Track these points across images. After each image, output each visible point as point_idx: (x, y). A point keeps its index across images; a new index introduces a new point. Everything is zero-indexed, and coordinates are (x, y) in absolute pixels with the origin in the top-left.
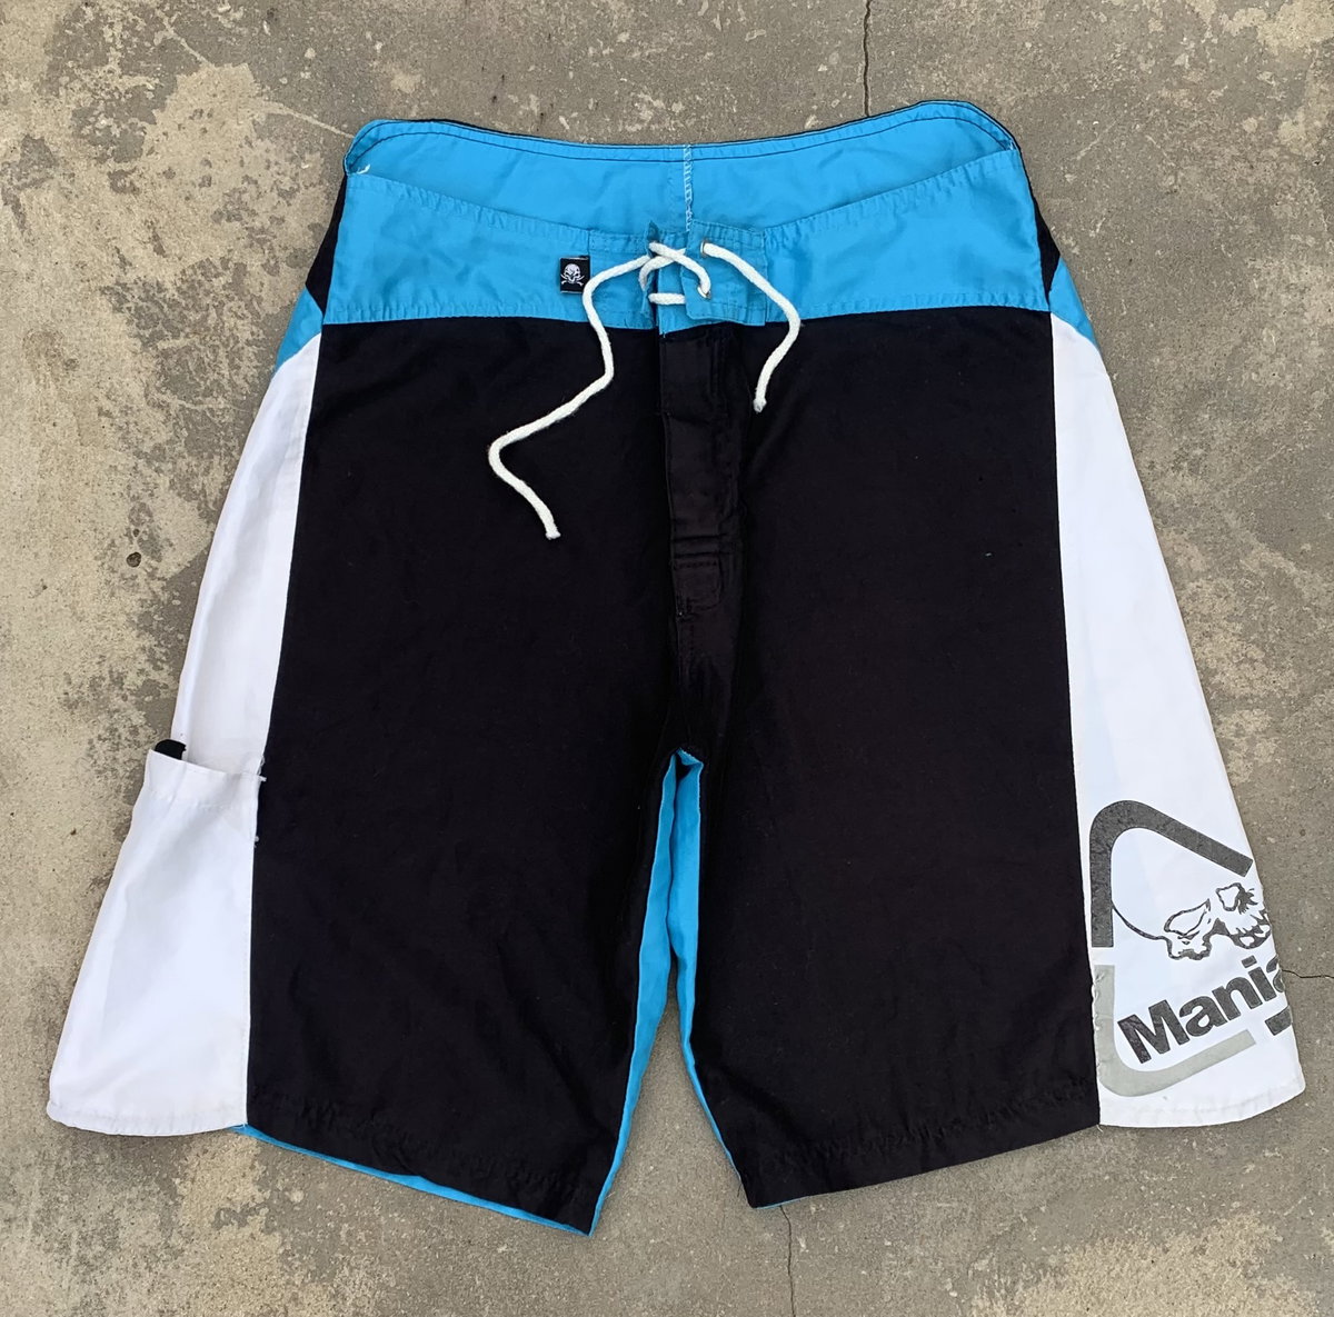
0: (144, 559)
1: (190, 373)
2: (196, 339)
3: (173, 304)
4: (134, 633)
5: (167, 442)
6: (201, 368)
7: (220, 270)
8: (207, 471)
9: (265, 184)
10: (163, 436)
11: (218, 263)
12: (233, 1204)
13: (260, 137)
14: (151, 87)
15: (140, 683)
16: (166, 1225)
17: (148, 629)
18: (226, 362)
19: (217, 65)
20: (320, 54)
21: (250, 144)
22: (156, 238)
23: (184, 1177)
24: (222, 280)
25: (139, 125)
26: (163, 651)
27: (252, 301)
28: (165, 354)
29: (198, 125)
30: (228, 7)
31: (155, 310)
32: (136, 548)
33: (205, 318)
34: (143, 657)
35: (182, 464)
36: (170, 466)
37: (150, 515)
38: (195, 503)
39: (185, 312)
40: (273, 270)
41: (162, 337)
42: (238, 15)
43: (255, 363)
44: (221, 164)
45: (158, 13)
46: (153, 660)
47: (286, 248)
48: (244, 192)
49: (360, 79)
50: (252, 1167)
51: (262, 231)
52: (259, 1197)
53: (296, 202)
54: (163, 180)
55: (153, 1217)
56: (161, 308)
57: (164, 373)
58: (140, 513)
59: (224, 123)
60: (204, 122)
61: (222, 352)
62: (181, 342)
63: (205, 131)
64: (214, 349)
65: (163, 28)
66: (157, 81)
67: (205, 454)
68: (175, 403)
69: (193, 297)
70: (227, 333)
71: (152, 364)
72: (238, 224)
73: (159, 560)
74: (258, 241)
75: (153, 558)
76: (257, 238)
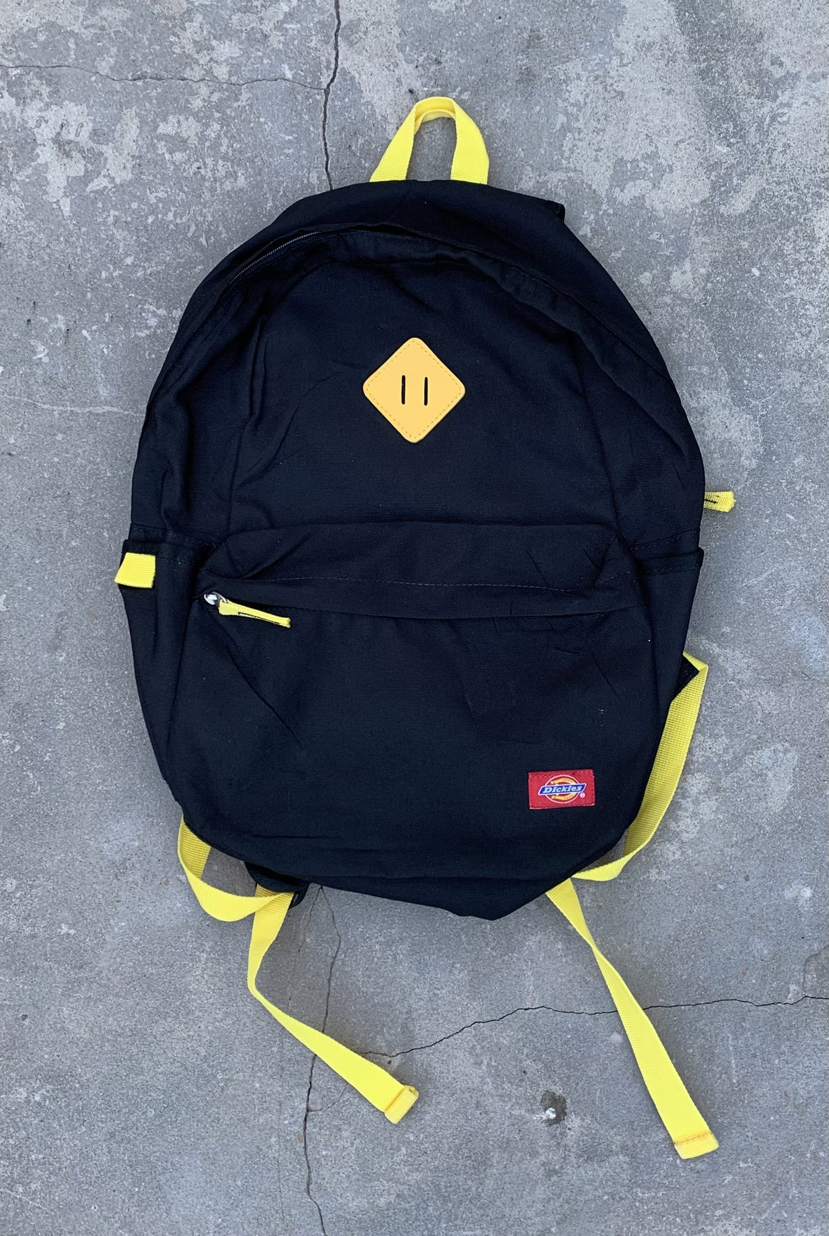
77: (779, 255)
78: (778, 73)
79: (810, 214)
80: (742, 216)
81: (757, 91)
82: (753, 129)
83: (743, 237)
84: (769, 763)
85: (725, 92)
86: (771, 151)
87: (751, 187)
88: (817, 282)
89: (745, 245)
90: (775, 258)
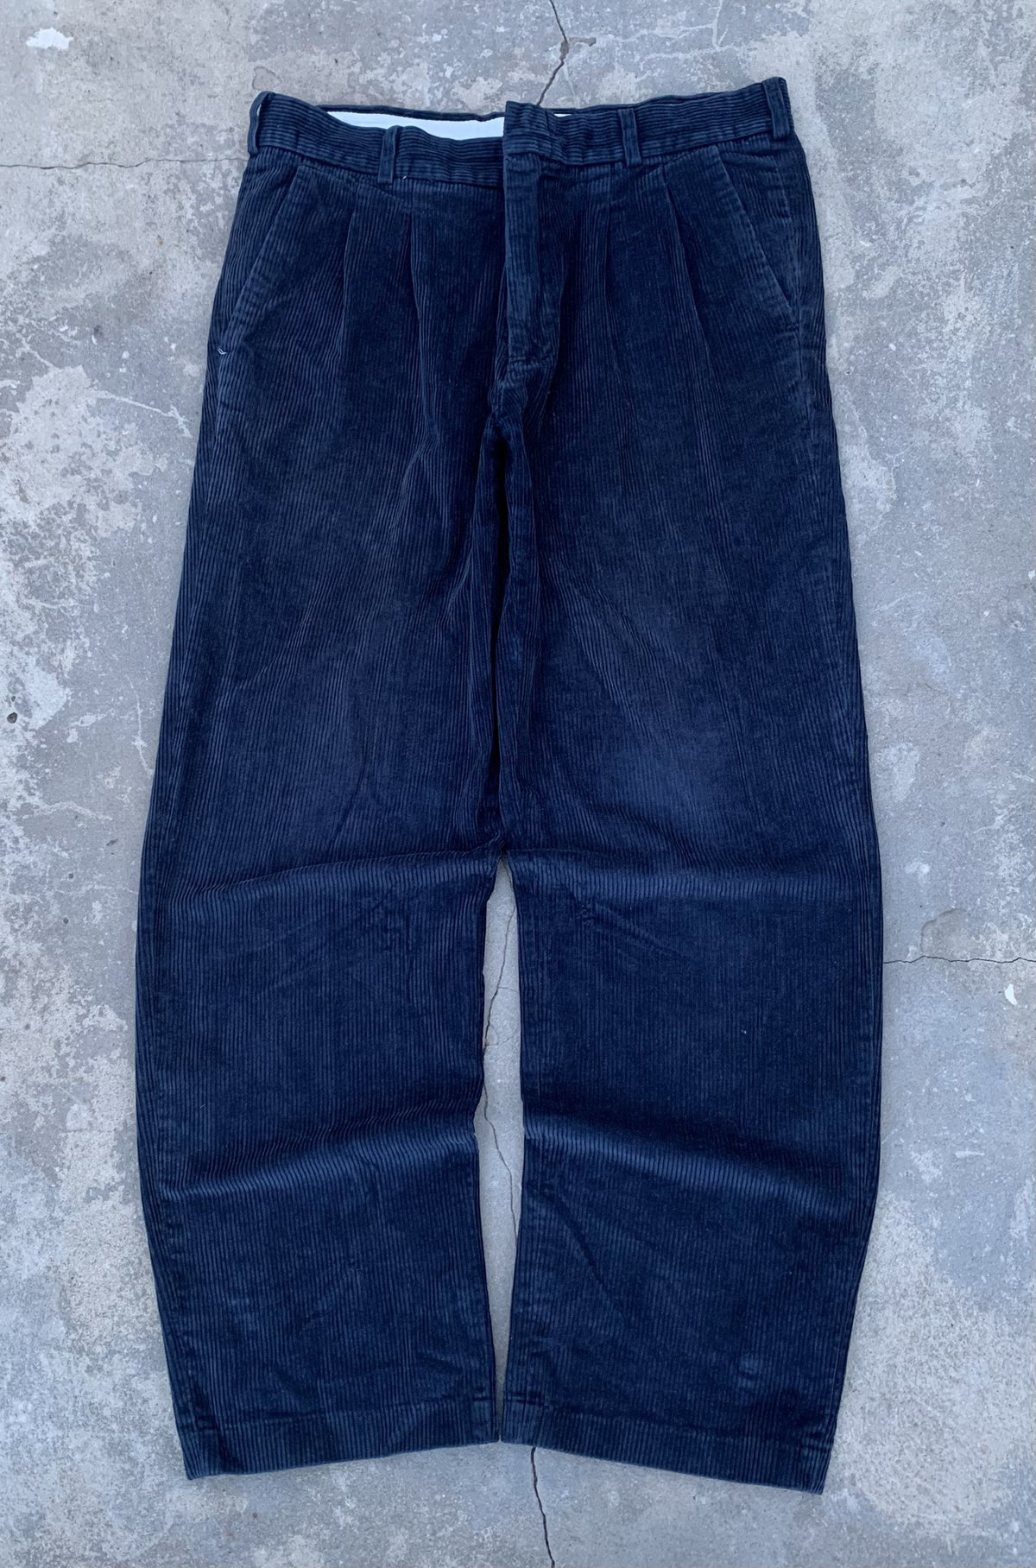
0: (20, 717)
1: (48, 582)
2: (52, 559)
3: (35, 536)
4: (14, 771)
5: (34, 633)
6: (56, 578)
7: (67, 509)
8: (63, 651)
9: (98, 446)
10: (30, 628)
11: (66, 505)
12: (99, 1184)
13: (93, 415)
14: (15, 387)
15: (19, 806)
16: (50, 1203)
17: (24, 767)
18: (73, 573)
19: (60, 367)
20: (132, 356)
21: (85, 420)
22: (21, 491)
23: (62, 1166)
24: (69, 517)
25: (8, 413)
26: (35, 781)
27: (90, 530)
28: (31, 571)
29: (49, 410)
30: (66, 328)
31: (22, 541)
32: (13, 710)
33: (57, 544)
34: (21, 787)
35: (45, 648)
36: (36, 649)
37: (23, 685)
38: (55, 674)
39: (44, 541)
40: (105, 507)
41: (28, 559)
42: (74, 333)
43: (95, 572)
44: (66, 436)
45: (18, 335)
46: (28, 789)
47: (114, 491)
48: (84, 453)
49: (162, 369)
50: (112, 1156)
51: (96, 480)
52: (117, 1178)
53: (120, 459)
54: (26, 451)
55: (40, 1197)
56: (27, 539)
57: (30, 584)
58: (16, 683)
59: (66, 408)
60: (53, 408)
61: (70, 567)
62: (41, 562)
63: (53, 414)
64: (65, 564)
65: (21, 345)
66: (19, 382)
67: (61, 639)
68: (38, 605)
69: (49, 530)
70: (74, 553)
71: (21, 579)
72: (78, 477)
73: (30, 716)
74: (94, 487)
75: (26, 716)
76: (93, 486)
77: (913, 333)
78: (915, 182)
79: (940, 300)
80: (882, 300)
81: (896, 196)
82: (892, 228)
83: (883, 318)
84: (894, 759)
85: (869, 196)
86: (907, 247)
87: (889, 277)
88: (945, 357)
89: (884, 324)
90: (909, 335)
